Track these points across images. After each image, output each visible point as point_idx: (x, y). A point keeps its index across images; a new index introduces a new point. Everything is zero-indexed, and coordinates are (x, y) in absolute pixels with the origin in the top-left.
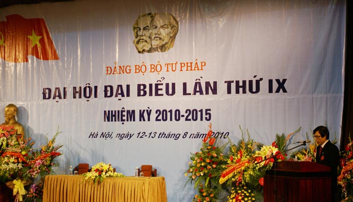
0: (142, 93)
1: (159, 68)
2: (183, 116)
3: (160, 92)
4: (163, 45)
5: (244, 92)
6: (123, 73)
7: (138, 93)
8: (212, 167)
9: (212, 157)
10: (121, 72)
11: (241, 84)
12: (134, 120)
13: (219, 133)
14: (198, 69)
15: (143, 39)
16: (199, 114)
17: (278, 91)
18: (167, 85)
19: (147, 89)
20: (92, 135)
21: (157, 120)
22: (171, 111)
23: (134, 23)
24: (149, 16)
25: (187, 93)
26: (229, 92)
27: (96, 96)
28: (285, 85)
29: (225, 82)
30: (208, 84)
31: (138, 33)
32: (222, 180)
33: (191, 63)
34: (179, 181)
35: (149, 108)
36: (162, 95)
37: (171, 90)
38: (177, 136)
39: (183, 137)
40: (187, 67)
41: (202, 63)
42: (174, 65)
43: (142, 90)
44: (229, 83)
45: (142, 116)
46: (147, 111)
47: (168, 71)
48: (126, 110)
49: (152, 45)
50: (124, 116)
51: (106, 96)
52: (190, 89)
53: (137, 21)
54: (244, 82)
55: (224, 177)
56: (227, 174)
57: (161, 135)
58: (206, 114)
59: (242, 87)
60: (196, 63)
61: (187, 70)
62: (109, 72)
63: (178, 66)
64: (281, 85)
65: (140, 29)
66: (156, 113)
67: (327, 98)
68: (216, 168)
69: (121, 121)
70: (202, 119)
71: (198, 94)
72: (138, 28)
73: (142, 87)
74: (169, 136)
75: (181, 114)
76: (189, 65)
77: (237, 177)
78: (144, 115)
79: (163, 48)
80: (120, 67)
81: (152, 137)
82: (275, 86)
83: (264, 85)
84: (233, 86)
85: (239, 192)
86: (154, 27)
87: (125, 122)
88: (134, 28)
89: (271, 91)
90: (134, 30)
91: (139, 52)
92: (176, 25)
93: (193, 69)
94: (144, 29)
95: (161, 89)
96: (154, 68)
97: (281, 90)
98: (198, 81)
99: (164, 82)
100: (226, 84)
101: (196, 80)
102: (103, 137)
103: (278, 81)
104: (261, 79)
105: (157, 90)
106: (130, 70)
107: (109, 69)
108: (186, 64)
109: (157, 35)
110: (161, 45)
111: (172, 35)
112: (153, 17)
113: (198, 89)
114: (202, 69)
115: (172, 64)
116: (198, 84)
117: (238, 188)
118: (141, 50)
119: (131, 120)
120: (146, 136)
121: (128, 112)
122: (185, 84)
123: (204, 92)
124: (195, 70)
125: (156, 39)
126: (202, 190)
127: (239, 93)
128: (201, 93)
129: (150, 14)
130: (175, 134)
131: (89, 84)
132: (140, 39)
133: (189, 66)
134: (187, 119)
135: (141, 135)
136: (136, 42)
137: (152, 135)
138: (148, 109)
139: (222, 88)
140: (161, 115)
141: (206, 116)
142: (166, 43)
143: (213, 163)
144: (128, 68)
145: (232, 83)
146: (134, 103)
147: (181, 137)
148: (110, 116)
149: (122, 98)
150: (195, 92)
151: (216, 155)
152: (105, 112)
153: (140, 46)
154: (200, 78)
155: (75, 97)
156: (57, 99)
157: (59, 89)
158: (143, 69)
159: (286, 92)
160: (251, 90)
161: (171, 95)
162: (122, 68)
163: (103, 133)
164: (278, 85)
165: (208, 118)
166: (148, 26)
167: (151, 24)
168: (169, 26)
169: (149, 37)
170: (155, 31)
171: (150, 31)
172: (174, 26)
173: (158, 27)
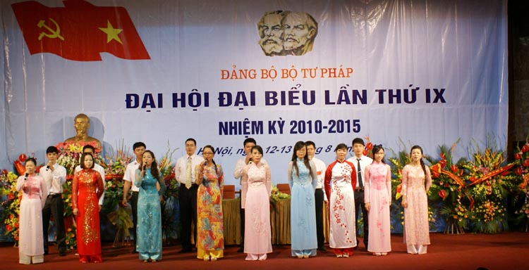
0: (272, 101)
1: (293, 74)
2: (325, 127)
4: (298, 48)
5: (399, 101)
6: (246, 77)
7: (266, 101)
10: (243, 76)
11: (395, 93)
12: (262, 133)
14: (344, 76)
15: (271, 40)
16: (346, 125)
17: (436, 101)
18: (305, 93)
19: (279, 97)
21: (292, 132)
22: (310, 122)
24: (280, 14)
25: (330, 101)
26: (381, 101)
27: (207, 104)
28: (444, 95)
29: (376, 91)
30: (355, 93)
31: (265, 32)
33: (335, 69)
35: (281, 119)
36: (298, 104)
37: (309, 98)
38: (319, 150)
39: (326, 151)
40: (330, 73)
41: (348, 69)
42: (313, 71)
43: (270, 98)
44: (381, 93)
45: (271, 128)
46: (279, 122)
47: (305, 77)
48: (251, 120)
49: (283, 47)
50: (248, 128)
51: (221, 104)
52: (334, 97)
53: (263, 19)
54: (399, 91)
58: (355, 125)
59: (396, 96)
60: (341, 69)
61: (330, 76)
62: (225, 76)
63: (319, 72)
64: (439, 95)
65: (268, 28)
66: (291, 124)
67: (486, 109)
69: (244, 134)
70: (349, 131)
71: (343, 103)
72: (264, 26)
73: (271, 95)
75: (323, 126)
76: (332, 71)
78: (275, 126)
79: (299, 51)
80: (241, 71)
81: (286, 152)
82: (433, 96)
83: (421, 95)
84: (386, 95)
86: (286, 26)
88: (260, 27)
89: (428, 100)
90: (259, 29)
91: (267, 54)
92: (314, 26)
93: (337, 75)
94: (273, 28)
95: (297, 98)
96: (286, 74)
97: (439, 100)
98: (343, 89)
99: (301, 90)
100: (378, 93)
102: (219, 153)
103: (436, 90)
104: (418, 89)
105: (291, 98)
106: (255, 75)
107: (225, 73)
108: (328, 71)
109: (290, 37)
110: (295, 47)
111: (309, 37)
112: (284, 16)
113: (343, 97)
114: (348, 76)
115: (311, 70)
116: (344, 92)
118: (270, 52)
119: (257, 133)
120: (278, 150)
121: (254, 123)
122: (327, 93)
123: (351, 101)
124: (339, 76)
125: (289, 40)
127: (392, 103)
128: (348, 102)
129: (279, 12)
131: (196, 90)
132: (268, 40)
133: (332, 72)
134: (330, 131)
135: (271, 150)
137: (287, 149)
138: (279, 120)
139: (373, 97)
140: (297, 127)
141: (354, 127)
142: (303, 46)
144: (252, 72)
145: (384, 93)
146: (261, 113)
147: (323, 151)
148: (228, 128)
149: (245, 107)
150: (340, 101)
152: (220, 123)
153: (268, 47)
154: (347, 87)
155: (175, 105)
156: (148, 107)
157: (150, 95)
158: (273, 74)
159: (445, 102)
160: (406, 100)
161: (310, 104)
162: (245, 72)
163: (218, 148)
164: (436, 95)
165: (357, 130)
166: (278, 25)
167: (281, 23)
168: (306, 27)
169: (280, 38)
170: (287, 31)
171: (281, 31)
172: (312, 27)
173: (292, 27)
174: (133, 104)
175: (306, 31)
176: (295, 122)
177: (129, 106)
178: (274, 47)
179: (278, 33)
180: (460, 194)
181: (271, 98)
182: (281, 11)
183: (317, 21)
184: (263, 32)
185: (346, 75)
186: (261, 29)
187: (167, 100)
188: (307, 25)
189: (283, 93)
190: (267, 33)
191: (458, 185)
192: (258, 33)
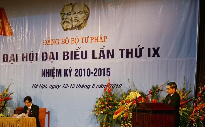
0: (66, 57)
1: (77, 41)
2: (92, 73)
3: (77, 57)
5: (132, 57)
6: (54, 44)
7: (63, 57)
8: (109, 107)
9: (110, 101)
10: (53, 43)
11: (130, 51)
12: (61, 76)
13: (115, 84)
14: (102, 41)
15: (67, 21)
16: (103, 71)
17: (154, 56)
18: (82, 52)
19: (69, 55)
20: (35, 86)
21: (76, 76)
22: (84, 70)
23: (61, 10)
24: (71, 5)
25: (95, 57)
26: (122, 57)
27: (36, 60)
28: (159, 52)
29: (120, 50)
30: (108, 51)
31: (64, 17)
32: (115, 117)
33: (98, 37)
34: (89, 117)
35: (70, 67)
36: (79, 59)
37: (84, 55)
38: (89, 87)
39: (92, 87)
40: (95, 39)
41: (104, 37)
42: (87, 39)
43: (66, 56)
44: (122, 50)
45: (66, 73)
46: (69, 69)
47: (83, 42)
48: (56, 69)
49: (72, 25)
50: (55, 73)
51: (43, 60)
52: (97, 55)
53: (63, 9)
54: (132, 50)
55: (116, 114)
56: (118, 112)
57: (78, 86)
58: (107, 72)
59: (130, 53)
60: (101, 37)
61: (95, 42)
62: (45, 44)
63: (89, 39)
64: (156, 52)
65: (65, 15)
66: (75, 71)
67: (186, 60)
68: (111, 108)
69: (53, 76)
70: (104, 75)
71: (102, 58)
72: (63, 13)
73: (66, 54)
74: (83, 86)
75: (91, 72)
76: (96, 38)
77: (124, 115)
79: (79, 27)
81: (72, 87)
82: (152, 52)
83: (145, 52)
84: (125, 52)
85: (126, 124)
86: (74, 13)
87: (55, 77)
88: (61, 14)
89: (149, 56)
90: (61, 15)
91: (65, 30)
92: (88, 12)
93: (99, 41)
94: (68, 14)
95: (78, 55)
96: (74, 41)
97: (156, 55)
98: (102, 49)
99: (80, 50)
101: (101, 48)
102: (41, 87)
103: (154, 49)
104: (143, 48)
105: (76, 55)
106: (58, 42)
107: (45, 41)
108: (94, 38)
109: (76, 18)
110: (78, 25)
111: (85, 18)
112: (73, 6)
113: (102, 55)
114: (104, 41)
115: (85, 38)
116: (102, 51)
117: (125, 122)
118: (66, 29)
119: (59, 76)
120: (68, 86)
122: (93, 52)
123: (106, 57)
124: (100, 42)
125: (75, 21)
126: (102, 123)
127: (128, 57)
128: (104, 58)
129: (71, 4)
130: (87, 85)
131: (32, 52)
132: (65, 21)
134: (95, 75)
135: (65, 86)
136: (62, 23)
137: (73, 86)
138: (69, 68)
139: (117, 54)
140: (78, 73)
141: (107, 73)
142: (81, 24)
143: (110, 105)
144: (57, 41)
145: (124, 51)
146: (61, 64)
148: (46, 73)
149: (53, 61)
150: (100, 56)
151: (112, 99)
152: (42, 70)
153: (65, 26)
154: (104, 48)
155: (23, 60)
156: (12, 61)
157: (13, 55)
158: (67, 41)
159: (160, 56)
160: (136, 55)
161: (85, 59)
162: (53, 40)
163: (41, 84)
164: (154, 52)
165: (108, 74)
166: (70, 12)
168: (84, 12)
169: (71, 20)
172: (86, 12)
173: (77, 13)
174: (6, 60)
177: (4, 61)
178: (68, 25)
184: (63, 17)
185: (103, 41)
186: (62, 15)
188: (84, 11)
189: (72, 52)
190: (65, 17)
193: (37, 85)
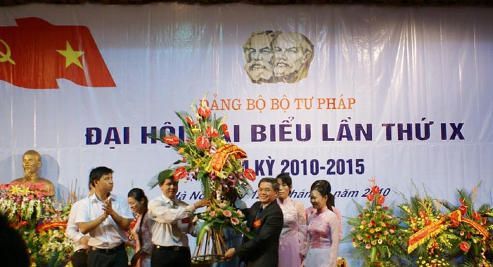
0: (259, 137)
1: (285, 104)
2: (323, 168)
4: (291, 74)
5: (410, 138)
6: (228, 109)
7: (252, 136)
8: (390, 233)
10: (225, 107)
11: (405, 128)
14: (345, 108)
15: (259, 65)
16: (347, 165)
17: (453, 137)
18: (298, 127)
19: (268, 132)
22: (304, 162)
23: (245, 41)
24: (270, 34)
25: (329, 137)
26: (389, 137)
28: (462, 131)
29: (383, 125)
30: (359, 127)
31: (252, 55)
32: (410, 249)
33: (334, 99)
35: (270, 157)
36: (291, 140)
37: (304, 134)
40: (329, 104)
41: (349, 100)
42: (308, 102)
43: (257, 133)
44: (389, 127)
45: (259, 167)
46: (268, 161)
47: (299, 108)
49: (273, 73)
52: (333, 132)
53: (250, 40)
54: (409, 126)
55: (413, 244)
56: (416, 240)
58: (358, 165)
59: (407, 132)
60: (342, 100)
61: (328, 108)
63: (315, 103)
64: (457, 130)
65: (255, 51)
66: (282, 164)
68: (394, 233)
70: (351, 172)
71: (344, 139)
72: (251, 48)
73: (259, 129)
74: (303, 195)
75: (320, 166)
76: (331, 101)
78: (263, 167)
79: (292, 78)
80: (223, 100)
82: (450, 131)
83: (435, 131)
84: (394, 130)
85: (433, 261)
86: (277, 49)
88: (246, 49)
89: (444, 137)
90: (245, 51)
91: (254, 81)
92: (309, 48)
93: (337, 106)
94: (261, 51)
95: (289, 133)
96: (276, 104)
97: (457, 137)
98: (344, 123)
99: (294, 123)
100: (385, 128)
101: (342, 121)
102: (195, 198)
103: (453, 125)
104: (432, 123)
105: (282, 133)
106: (239, 105)
108: (326, 101)
109: (282, 61)
110: (287, 73)
111: (303, 62)
112: (275, 37)
113: (344, 133)
114: (350, 108)
115: (306, 100)
116: (344, 126)
117: (430, 257)
118: (257, 79)
122: (325, 127)
123: (354, 137)
124: (339, 108)
125: (279, 65)
127: (402, 139)
128: (349, 137)
129: (268, 32)
131: (169, 123)
132: (255, 65)
133: (331, 104)
134: (329, 173)
136: (248, 67)
138: (268, 159)
139: (379, 133)
140: (289, 168)
141: (357, 168)
142: (296, 72)
144: (236, 102)
145: (392, 127)
150: (340, 137)
153: (255, 74)
154: (348, 119)
155: (144, 141)
156: (112, 143)
157: (115, 129)
158: (261, 104)
159: (464, 139)
160: (418, 136)
161: (305, 140)
162: (227, 102)
163: (194, 193)
164: (453, 131)
165: (360, 171)
166: (267, 48)
167: (271, 45)
168: (300, 50)
169: (270, 63)
170: (277, 55)
171: (271, 55)
172: (307, 50)
173: (284, 50)
174: (94, 139)
175: (300, 54)
176: (287, 161)
177: (89, 142)
178: (262, 73)
179: (267, 57)
180: (484, 246)
181: (259, 133)
182: (271, 32)
183: (313, 43)
184: (250, 55)
185: (347, 106)
186: (248, 52)
187: (135, 135)
188: (302, 48)
189: (273, 127)
191: (482, 236)
192: (244, 56)
193: (185, 195)
